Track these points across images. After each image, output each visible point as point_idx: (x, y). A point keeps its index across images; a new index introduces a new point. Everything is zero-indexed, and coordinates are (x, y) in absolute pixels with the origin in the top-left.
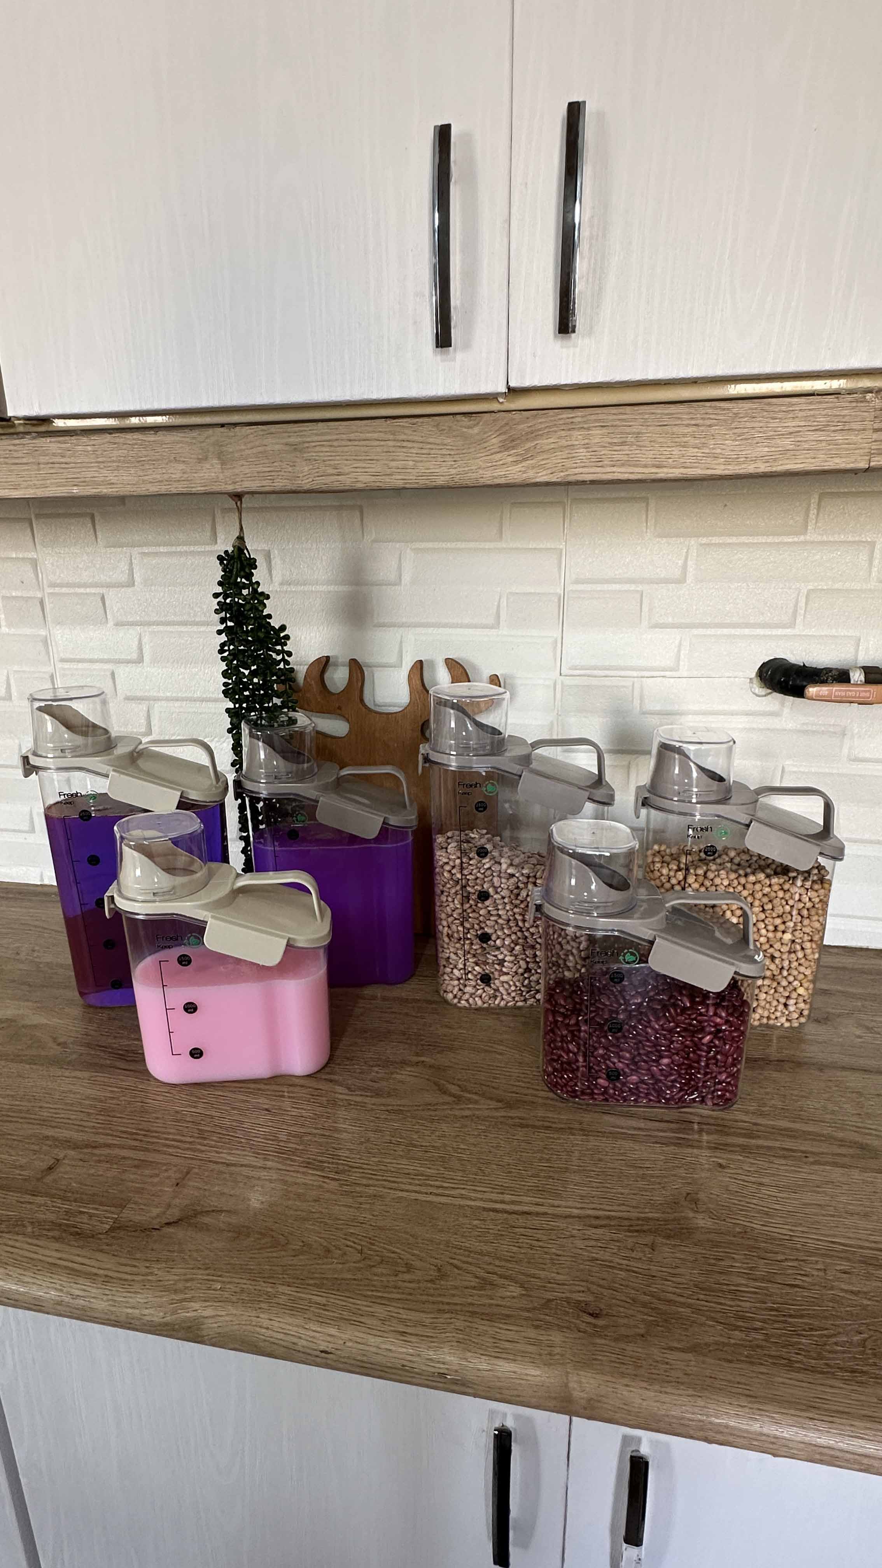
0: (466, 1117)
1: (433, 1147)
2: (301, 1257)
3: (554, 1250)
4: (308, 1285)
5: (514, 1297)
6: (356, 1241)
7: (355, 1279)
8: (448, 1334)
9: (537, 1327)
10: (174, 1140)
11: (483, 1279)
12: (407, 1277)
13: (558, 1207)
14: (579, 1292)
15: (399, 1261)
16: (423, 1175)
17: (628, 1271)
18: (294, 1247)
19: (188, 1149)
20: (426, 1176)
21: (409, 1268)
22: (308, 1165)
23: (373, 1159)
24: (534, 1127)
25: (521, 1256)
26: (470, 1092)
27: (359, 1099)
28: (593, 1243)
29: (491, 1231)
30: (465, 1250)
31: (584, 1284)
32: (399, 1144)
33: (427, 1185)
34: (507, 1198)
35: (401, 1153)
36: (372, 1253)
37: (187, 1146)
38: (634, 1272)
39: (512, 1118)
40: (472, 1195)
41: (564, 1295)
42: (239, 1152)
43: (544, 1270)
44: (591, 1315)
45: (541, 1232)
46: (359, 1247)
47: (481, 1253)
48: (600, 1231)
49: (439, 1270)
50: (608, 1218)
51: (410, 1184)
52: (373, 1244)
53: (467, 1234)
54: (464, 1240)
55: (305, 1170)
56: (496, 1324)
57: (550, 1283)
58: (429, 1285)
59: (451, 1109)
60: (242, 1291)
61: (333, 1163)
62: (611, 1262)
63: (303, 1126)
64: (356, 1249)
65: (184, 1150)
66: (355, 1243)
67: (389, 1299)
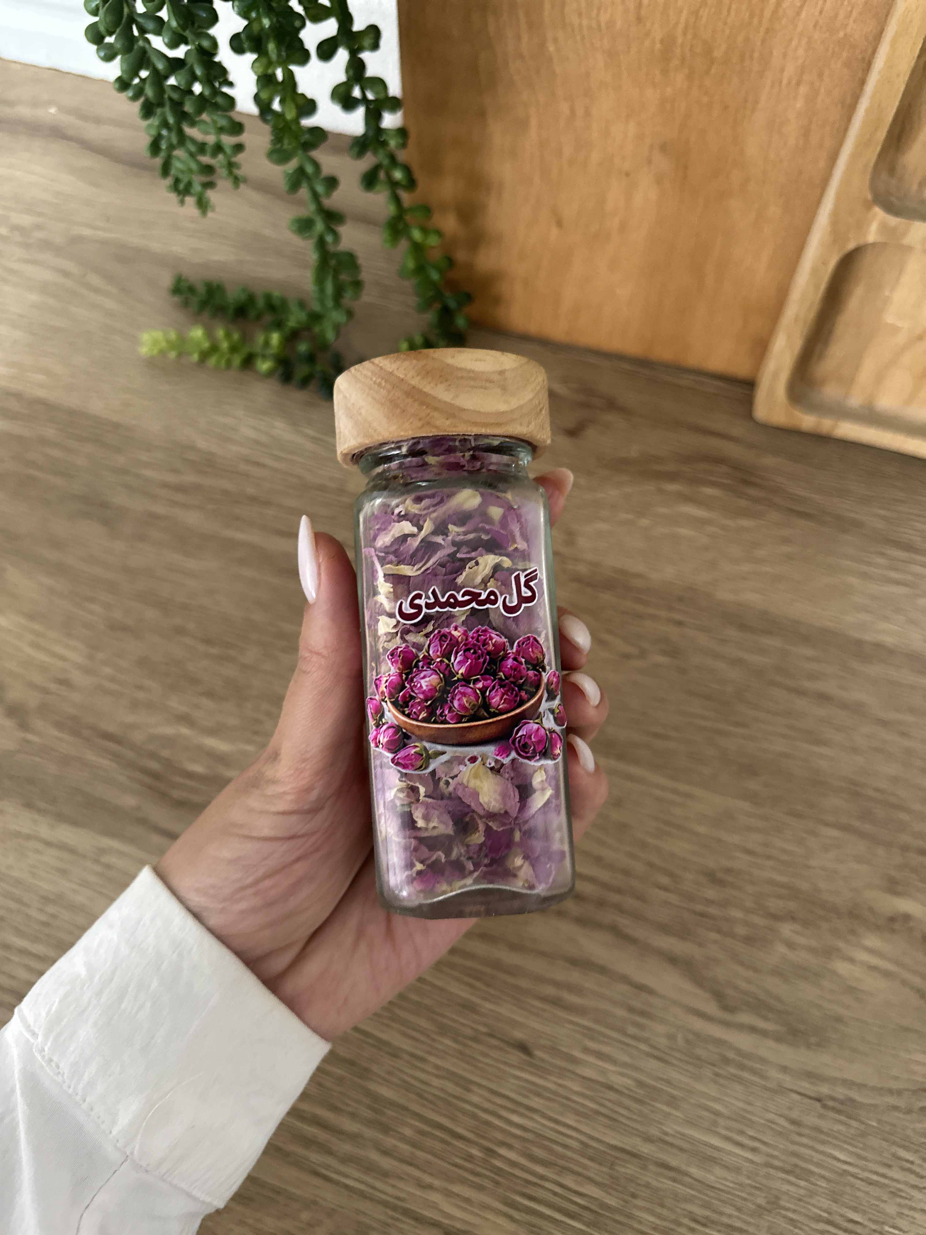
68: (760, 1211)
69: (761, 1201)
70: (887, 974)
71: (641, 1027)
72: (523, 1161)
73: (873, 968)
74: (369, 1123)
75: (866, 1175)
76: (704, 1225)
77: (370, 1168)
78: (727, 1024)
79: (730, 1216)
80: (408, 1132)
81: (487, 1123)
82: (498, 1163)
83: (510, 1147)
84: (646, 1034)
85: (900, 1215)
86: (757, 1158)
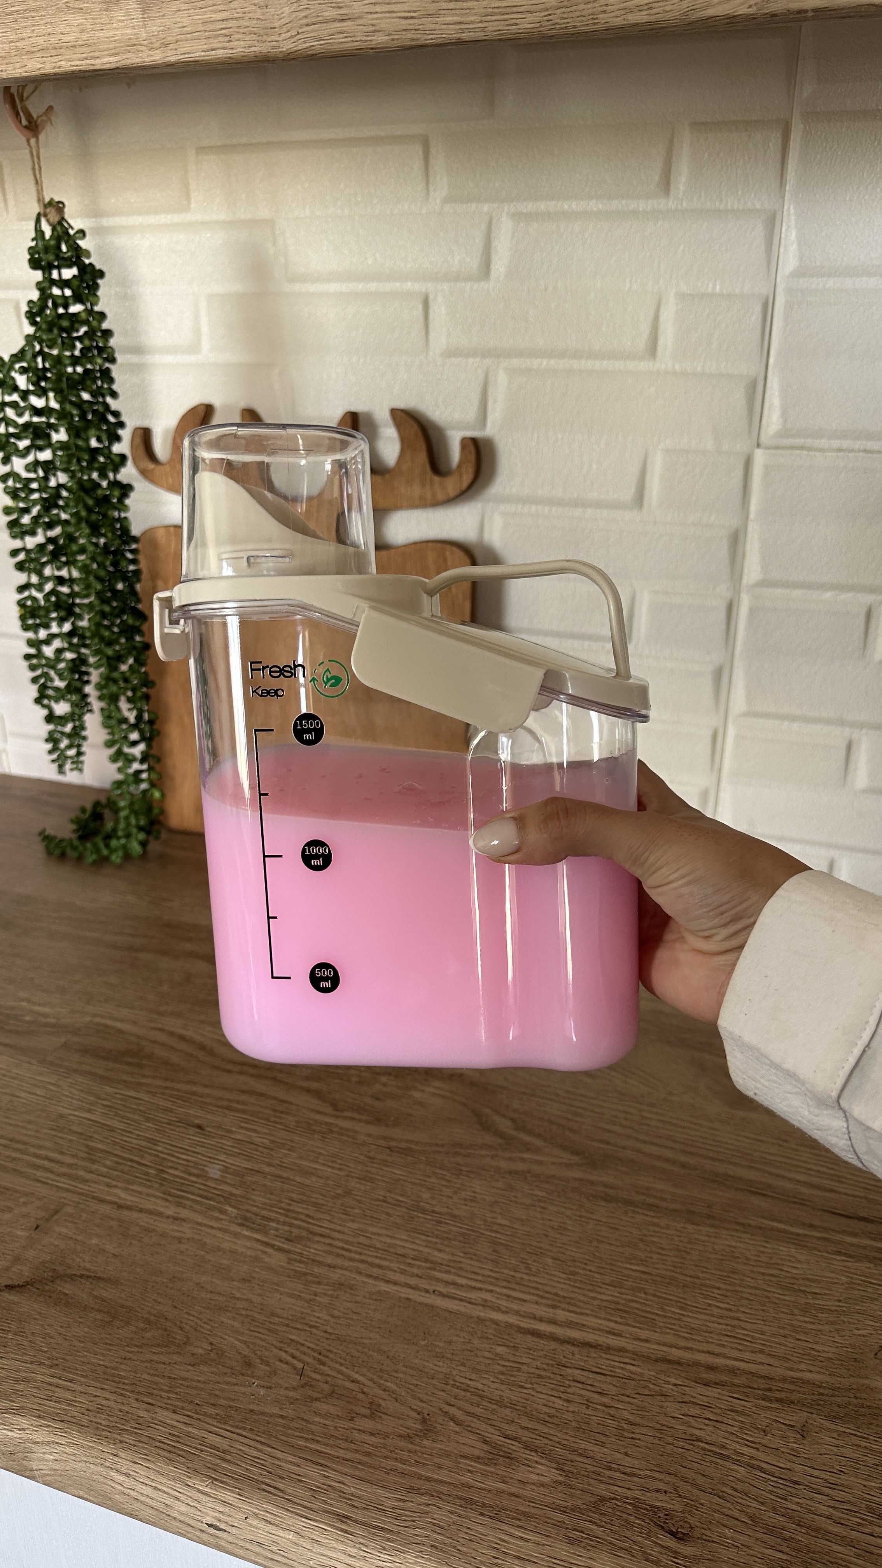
0: (516, 1172)
1: (454, 1216)
2: (204, 1368)
3: (626, 1414)
4: (205, 1414)
5: (542, 1485)
6: (297, 1354)
7: (282, 1416)
8: (418, 1531)
9: (571, 1542)
10: (47, 1158)
11: (496, 1446)
12: (368, 1424)
13: (647, 1341)
14: (658, 1491)
15: (360, 1396)
16: (426, 1260)
17: (752, 1467)
18: (195, 1350)
19: (64, 1175)
20: (432, 1262)
21: (375, 1411)
22: (244, 1221)
23: (350, 1224)
24: (629, 1202)
25: (569, 1416)
26: (530, 1133)
27: (345, 1124)
28: (696, 1411)
29: (524, 1367)
30: (473, 1394)
31: (668, 1478)
32: (398, 1204)
33: (431, 1278)
34: (561, 1315)
35: (398, 1221)
36: (318, 1377)
37: (64, 1170)
38: (761, 1469)
39: (592, 1183)
40: (504, 1303)
41: (629, 1493)
42: (140, 1189)
43: (603, 1444)
44: (673, 1534)
45: (608, 1379)
46: (300, 1365)
47: (500, 1403)
48: (713, 1392)
49: (424, 1421)
50: (733, 1371)
51: (403, 1272)
52: (324, 1364)
53: (483, 1367)
54: (474, 1376)
55: (238, 1229)
56: (505, 1527)
57: (610, 1469)
58: (403, 1444)
59: (492, 1157)
60: (99, 1411)
61: (284, 1223)
62: (723, 1447)
63: (249, 1158)
64: (295, 1368)
65: (58, 1175)
66: (294, 1357)
67: (330, 1457)
68: (337, 1196)
69: (339, 1191)
70: (443, 1097)
71: (280, 1118)
72: (182, 1175)
73: (434, 1094)
74: (83, 1159)
75: (413, 1180)
76: (299, 1202)
77: (77, 1178)
78: (337, 1117)
79: (316, 1198)
80: (108, 1163)
81: (164, 1159)
82: (166, 1176)
83: (176, 1169)
84: (282, 1121)
85: (433, 1198)
86: (341, 1173)
